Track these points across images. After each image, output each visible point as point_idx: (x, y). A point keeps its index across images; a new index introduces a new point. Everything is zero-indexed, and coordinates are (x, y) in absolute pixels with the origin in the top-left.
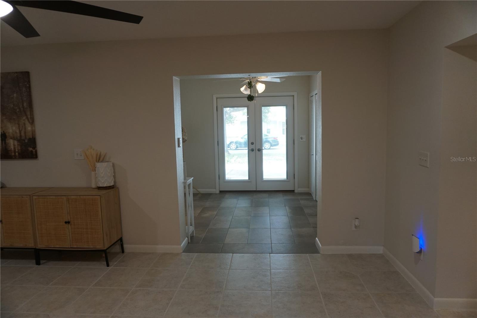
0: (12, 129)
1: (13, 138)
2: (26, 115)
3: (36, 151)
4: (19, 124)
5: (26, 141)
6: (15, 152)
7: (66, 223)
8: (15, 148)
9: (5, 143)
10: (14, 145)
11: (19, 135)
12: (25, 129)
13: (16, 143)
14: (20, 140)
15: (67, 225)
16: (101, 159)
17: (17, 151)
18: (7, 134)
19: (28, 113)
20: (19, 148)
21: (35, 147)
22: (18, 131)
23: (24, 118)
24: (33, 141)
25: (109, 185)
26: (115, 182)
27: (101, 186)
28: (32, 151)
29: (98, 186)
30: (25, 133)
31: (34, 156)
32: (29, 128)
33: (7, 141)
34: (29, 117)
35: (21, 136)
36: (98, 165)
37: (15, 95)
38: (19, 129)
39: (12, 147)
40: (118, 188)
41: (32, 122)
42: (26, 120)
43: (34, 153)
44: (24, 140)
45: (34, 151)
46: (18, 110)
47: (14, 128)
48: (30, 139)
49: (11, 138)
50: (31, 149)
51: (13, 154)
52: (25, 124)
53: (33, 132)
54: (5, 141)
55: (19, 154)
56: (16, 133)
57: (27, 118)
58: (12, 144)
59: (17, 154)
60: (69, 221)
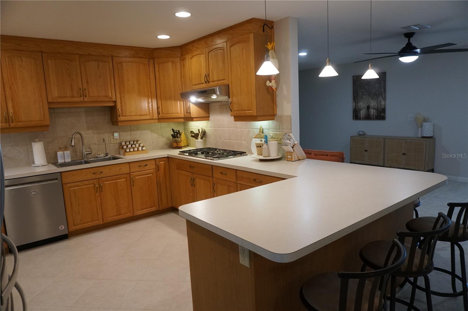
0: (373, 104)
1: (374, 109)
2: (382, 96)
3: (385, 116)
4: (377, 101)
5: (381, 110)
6: (373, 116)
7: (403, 154)
8: (373, 114)
9: (369, 111)
10: (373, 112)
11: (376, 107)
12: (381, 103)
13: (375, 111)
14: (377, 110)
15: (403, 156)
16: (426, 121)
17: (375, 115)
18: (370, 106)
19: (383, 95)
20: (376, 114)
21: (384, 114)
22: (376, 105)
23: (381, 97)
24: (384, 110)
25: (430, 136)
26: (433, 135)
27: (425, 136)
28: (383, 115)
29: (423, 136)
30: (380, 105)
31: (383, 118)
32: (383, 103)
33: (370, 110)
34: (384, 97)
35: (378, 107)
36: (424, 124)
37: (377, 85)
38: (377, 103)
39: (372, 114)
40: (435, 138)
41: (385, 100)
42: (382, 99)
43: (384, 117)
44: (379, 110)
45: (384, 115)
46: (378, 93)
47: (374, 103)
48: (383, 109)
49: (372, 109)
50: (382, 114)
51: (372, 117)
52: (381, 101)
53: (385, 105)
54: (369, 110)
55: (376, 117)
56: (375, 106)
57: (383, 98)
58: (372, 112)
59: (374, 117)
60: (405, 153)
